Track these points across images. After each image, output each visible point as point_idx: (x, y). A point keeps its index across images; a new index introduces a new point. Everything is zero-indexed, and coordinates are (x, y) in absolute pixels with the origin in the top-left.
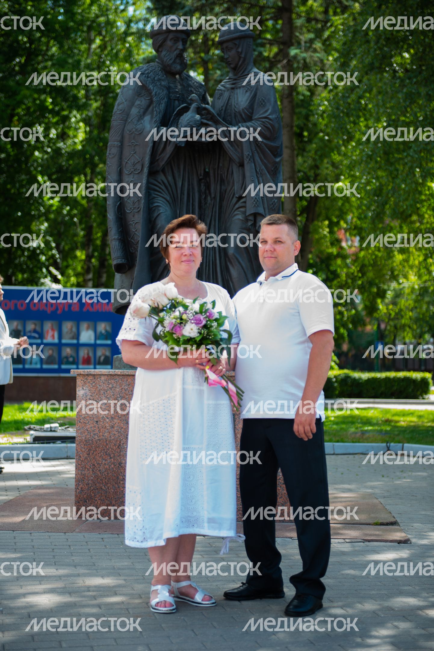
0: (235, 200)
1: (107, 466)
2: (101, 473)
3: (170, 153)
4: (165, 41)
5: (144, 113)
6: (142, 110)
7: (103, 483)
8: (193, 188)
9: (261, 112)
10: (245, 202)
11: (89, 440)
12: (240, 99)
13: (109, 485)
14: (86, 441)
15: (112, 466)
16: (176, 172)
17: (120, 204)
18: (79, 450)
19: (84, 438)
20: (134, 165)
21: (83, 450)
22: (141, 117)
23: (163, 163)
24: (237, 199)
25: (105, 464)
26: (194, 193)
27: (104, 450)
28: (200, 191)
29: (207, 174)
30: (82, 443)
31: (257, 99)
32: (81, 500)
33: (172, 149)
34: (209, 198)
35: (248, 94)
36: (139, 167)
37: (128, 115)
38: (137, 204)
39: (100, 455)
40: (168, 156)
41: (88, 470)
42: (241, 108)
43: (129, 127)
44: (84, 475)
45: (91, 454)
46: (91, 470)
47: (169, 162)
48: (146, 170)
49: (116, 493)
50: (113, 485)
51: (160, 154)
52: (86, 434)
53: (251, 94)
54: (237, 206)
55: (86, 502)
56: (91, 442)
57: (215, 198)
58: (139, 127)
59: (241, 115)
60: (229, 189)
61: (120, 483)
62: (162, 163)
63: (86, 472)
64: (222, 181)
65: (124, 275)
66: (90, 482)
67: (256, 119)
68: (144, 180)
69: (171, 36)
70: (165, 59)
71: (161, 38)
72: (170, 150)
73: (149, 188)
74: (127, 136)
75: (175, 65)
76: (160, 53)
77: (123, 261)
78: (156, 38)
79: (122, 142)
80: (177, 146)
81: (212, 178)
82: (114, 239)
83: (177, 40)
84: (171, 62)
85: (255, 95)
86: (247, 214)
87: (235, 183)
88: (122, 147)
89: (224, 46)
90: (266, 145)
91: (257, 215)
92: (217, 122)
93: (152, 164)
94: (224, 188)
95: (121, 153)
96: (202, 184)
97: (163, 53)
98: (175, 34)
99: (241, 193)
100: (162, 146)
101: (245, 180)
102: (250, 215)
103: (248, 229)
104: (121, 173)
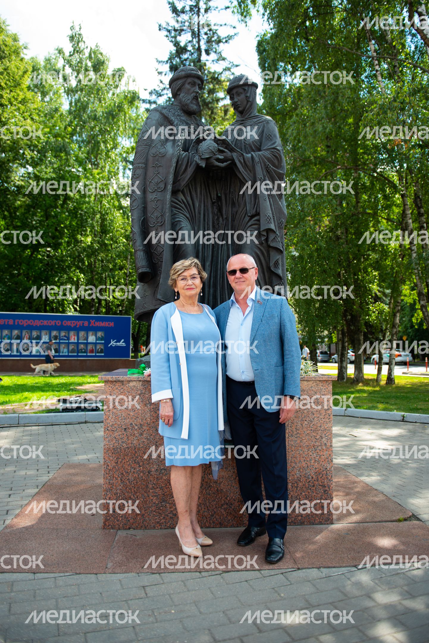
0: (247, 218)
1: (136, 475)
2: (129, 482)
3: (191, 173)
4: (183, 85)
5: (167, 141)
7: (132, 492)
8: (208, 210)
9: (269, 144)
10: (259, 220)
11: (117, 448)
13: (138, 494)
14: (114, 449)
15: (141, 474)
16: (194, 193)
17: (144, 218)
18: (107, 459)
19: (111, 446)
20: (157, 184)
21: (111, 458)
22: (164, 144)
23: (184, 183)
24: (249, 218)
25: (134, 472)
26: (208, 214)
27: (133, 458)
28: (213, 213)
29: (219, 198)
30: (109, 452)
31: (264, 134)
33: (193, 170)
34: (221, 219)
36: (162, 186)
37: (152, 141)
38: (160, 218)
39: (128, 463)
40: (189, 177)
41: (117, 479)
42: (251, 141)
43: (153, 151)
44: (113, 484)
45: (119, 463)
46: (119, 479)
47: (187, 185)
48: (170, 187)
49: (146, 502)
50: (142, 494)
51: (181, 175)
52: (114, 441)
53: (258, 130)
54: (250, 224)
56: (119, 450)
57: (227, 219)
58: (162, 151)
59: (251, 147)
60: (241, 210)
61: (149, 491)
62: (183, 183)
63: (114, 481)
64: (233, 204)
65: (146, 285)
66: (118, 491)
67: (264, 150)
68: (168, 196)
69: (189, 80)
70: (183, 100)
71: (180, 82)
72: (190, 171)
73: (172, 206)
74: (151, 159)
75: (192, 105)
76: (177, 97)
77: (148, 270)
78: (175, 83)
79: (146, 164)
80: (198, 167)
81: (224, 202)
82: (139, 250)
83: (193, 84)
84: (189, 102)
85: (263, 131)
86: (261, 230)
87: (247, 204)
88: (146, 169)
89: (234, 91)
90: (275, 171)
91: (269, 231)
92: (232, 150)
93: (174, 183)
94: (235, 210)
95: (146, 174)
96: (215, 207)
97: (182, 95)
98: (192, 79)
99: (254, 212)
100: (184, 167)
101: (257, 201)
102: (264, 230)
103: (261, 244)
104: (144, 191)
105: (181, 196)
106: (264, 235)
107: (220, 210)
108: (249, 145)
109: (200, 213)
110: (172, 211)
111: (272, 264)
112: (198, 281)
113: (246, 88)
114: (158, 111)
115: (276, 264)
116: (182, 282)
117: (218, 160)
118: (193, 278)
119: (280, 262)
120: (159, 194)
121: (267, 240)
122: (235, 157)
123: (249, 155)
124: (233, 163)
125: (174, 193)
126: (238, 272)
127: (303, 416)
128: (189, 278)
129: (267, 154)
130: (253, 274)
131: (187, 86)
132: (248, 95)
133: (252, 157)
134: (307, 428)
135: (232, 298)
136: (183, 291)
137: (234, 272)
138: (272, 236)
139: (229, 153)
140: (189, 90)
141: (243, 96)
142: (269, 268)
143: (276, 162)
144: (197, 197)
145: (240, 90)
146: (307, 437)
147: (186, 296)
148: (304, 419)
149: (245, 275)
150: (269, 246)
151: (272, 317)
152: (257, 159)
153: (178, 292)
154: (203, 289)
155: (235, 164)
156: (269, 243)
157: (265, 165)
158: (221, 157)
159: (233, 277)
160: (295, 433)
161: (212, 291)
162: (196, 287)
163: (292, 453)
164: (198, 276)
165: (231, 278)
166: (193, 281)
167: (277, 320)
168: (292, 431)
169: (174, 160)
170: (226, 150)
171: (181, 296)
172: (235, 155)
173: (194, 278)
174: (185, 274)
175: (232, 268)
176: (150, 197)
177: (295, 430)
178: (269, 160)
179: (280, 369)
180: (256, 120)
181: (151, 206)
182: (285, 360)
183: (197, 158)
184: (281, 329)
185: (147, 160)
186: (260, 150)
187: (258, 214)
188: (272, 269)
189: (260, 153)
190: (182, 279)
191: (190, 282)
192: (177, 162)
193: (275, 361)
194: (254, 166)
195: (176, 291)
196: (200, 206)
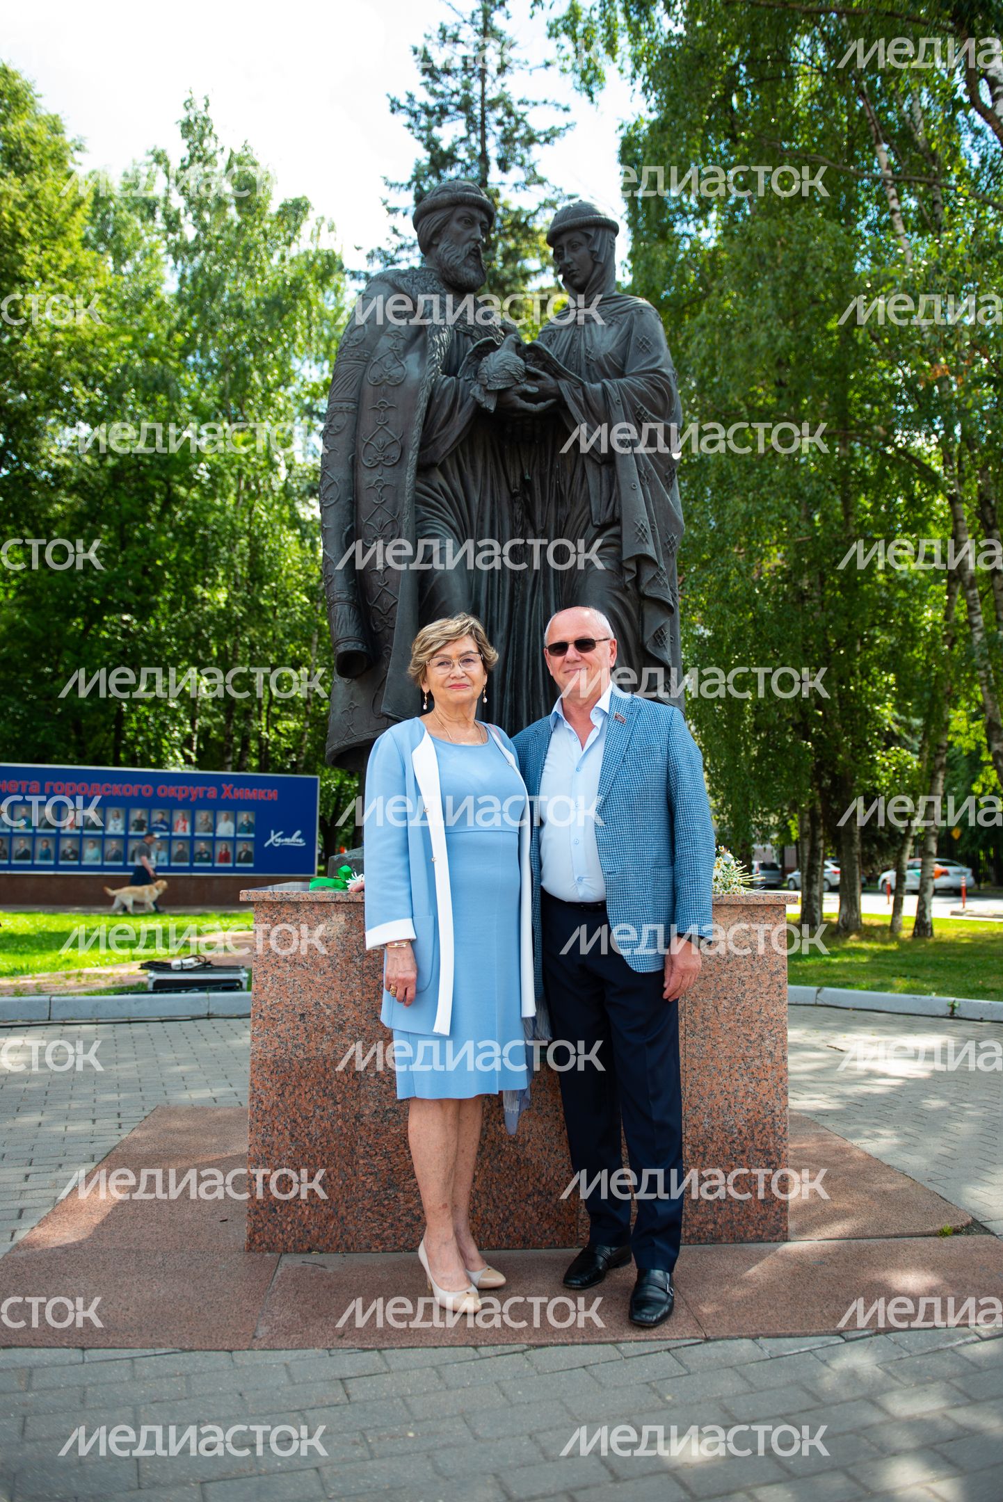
0: (592, 531)
1: (326, 1124)
2: (311, 1140)
3: (463, 425)
4: (446, 222)
5: (406, 350)
6: (402, 343)
7: (316, 1165)
9: (644, 362)
10: (618, 536)
11: (283, 1061)
12: (597, 339)
13: (331, 1169)
14: (275, 1062)
15: (340, 1122)
17: (352, 528)
18: (258, 1085)
19: (270, 1055)
20: (384, 448)
21: (269, 1084)
22: (399, 356)
23: (447, 446)
24: (596, 530)
25: (322, 1117)
26: (502, 522)
27: (320, 1083)
28: (513, 518)
29: (527, 485)
30: (265, 1069)
31: (633, 339)
32: (262, 1208)
33: (467, 418)
35: (614, 329)
36: (395, 452)
37: (373, 350)
38: (389, 528)
39: (309, 1096)
40: (457, 433)
41: (281, 1133)
42: (602, 353)
43: (374, 372)
44: (271, 1145)
45: (287, 1094)
46: (287, 1133)
47: (454, 454)
48: (412, 456)
49: (349, 1187)
50: (341, 1170)
51: (440, 429)
52: (276, 1044)
53: (620, 329)
55: (275, 1211)
56: (286, 1064)
58: (397, 372)
59: (602, 368)
60: (577, 512)
61: (357, 1163)
62: (444, 447)
63: (273, 1139)
64: (560, 498)
65: (355, 683)
66: (284, 1162)
67: (632, 374)
68: (409, 476)
69: (461, 212)
70: (446, 257)
71: (438, 217)
72: (461, 419)
73: (417, 501)
74: (369, 390)
75: (465, 270)
76: (432, 250)
77: (359, 647)
78: (427, 218)
79: (358, 401)
80: (479, 411)
81: (538, 493)
82: (339, 600)
83: (470, 222)
84: (459, 261)
85: (629, 333)
86: (625, 557)
87: (592, 499)
88: (357, 414)
89: (564, 240)
91: (642, 560)
92: (557, 374)
93: (422, 447)
94: (563, 512)
95: (356, 425)
96: (517, 506)
97: (442, 246)
98: (468, 209)
99: (607, 516)
100: (445, 411)
101: (615, 491)
102: (630, 559)
103: (625, 590)
104: (354, 466)
105: (438, 479)
106: (631, 571)
107: (529, 511)
108: (599, 363)
109: (481, 519)
110: (417, 512)
111: (648, 637)
112: (476, 669)
113: (592, 233)
114: (387, 281)
115: (659, 638)
116: (440, 670)
117: (525, 396)
118: (467, 661)
119: (667, 634)
120: (387, 471)
121: (637, 581)
122: (564, 390)
123: (598, 386)
124: (561, 403)
125: (423, 469)
126: (571, 647)
127: (719, 989)
128: (456, 661)
129: (639, 383)
130: (605, 654)
131: (455, 226)
132: (596, 248)
133: (604, 388)
134: (728, 1015)
135: (557, 708)
136: (442, 690)
137: (561, 648)
138: (648, 574)
139: (551, 380)
140: (459, 235)
141: (583, 251)
142: (641, 647)
143: (659, 402)
144: (475, 481)
145: (578, 237)
146: (728, 1038)
147: (449, 701)
148: (721, 995)
149: (586, 655)
150: (643, 597)
151: (648, 751)
152: (615, 395)
153: (430, 694)
154: (489, 687)
155: (565, 407)
156: (642, 587)
157: (634, 408)
158: (532, 389)
159: (559, 659)
160: (701, 1027)
161: (508, 699)
162: (474, 683)
163: (694, 1073)
164: (478, 657)
165: (554, 662)
166: (464, 669)
167: (659, 760)
168: (692, 1022)
169: (424, 394)
170: (543, 373)
171: (437, 704)
172: (564, 385)
173: (469, 660)
174: (448, 651)
175: (557, 639)
176: (367, 478)
177: (700, 1020)
178: (642, 396)
179: (665, 874)
180: (613, 306)
181: (368, 500)
182: (678, 852)
183: (476, 390)
184: (668, 781)
185: (360, 393)
186: (621, 374)
187: (616, 521)
188: (650, 649)
189: (622, 381)
190: (441, 664)
191: (459, 670)
192: (431, 400)
193: (655, 853)
194: (607, 412)
195: (426, 690)
196: (482, 502)
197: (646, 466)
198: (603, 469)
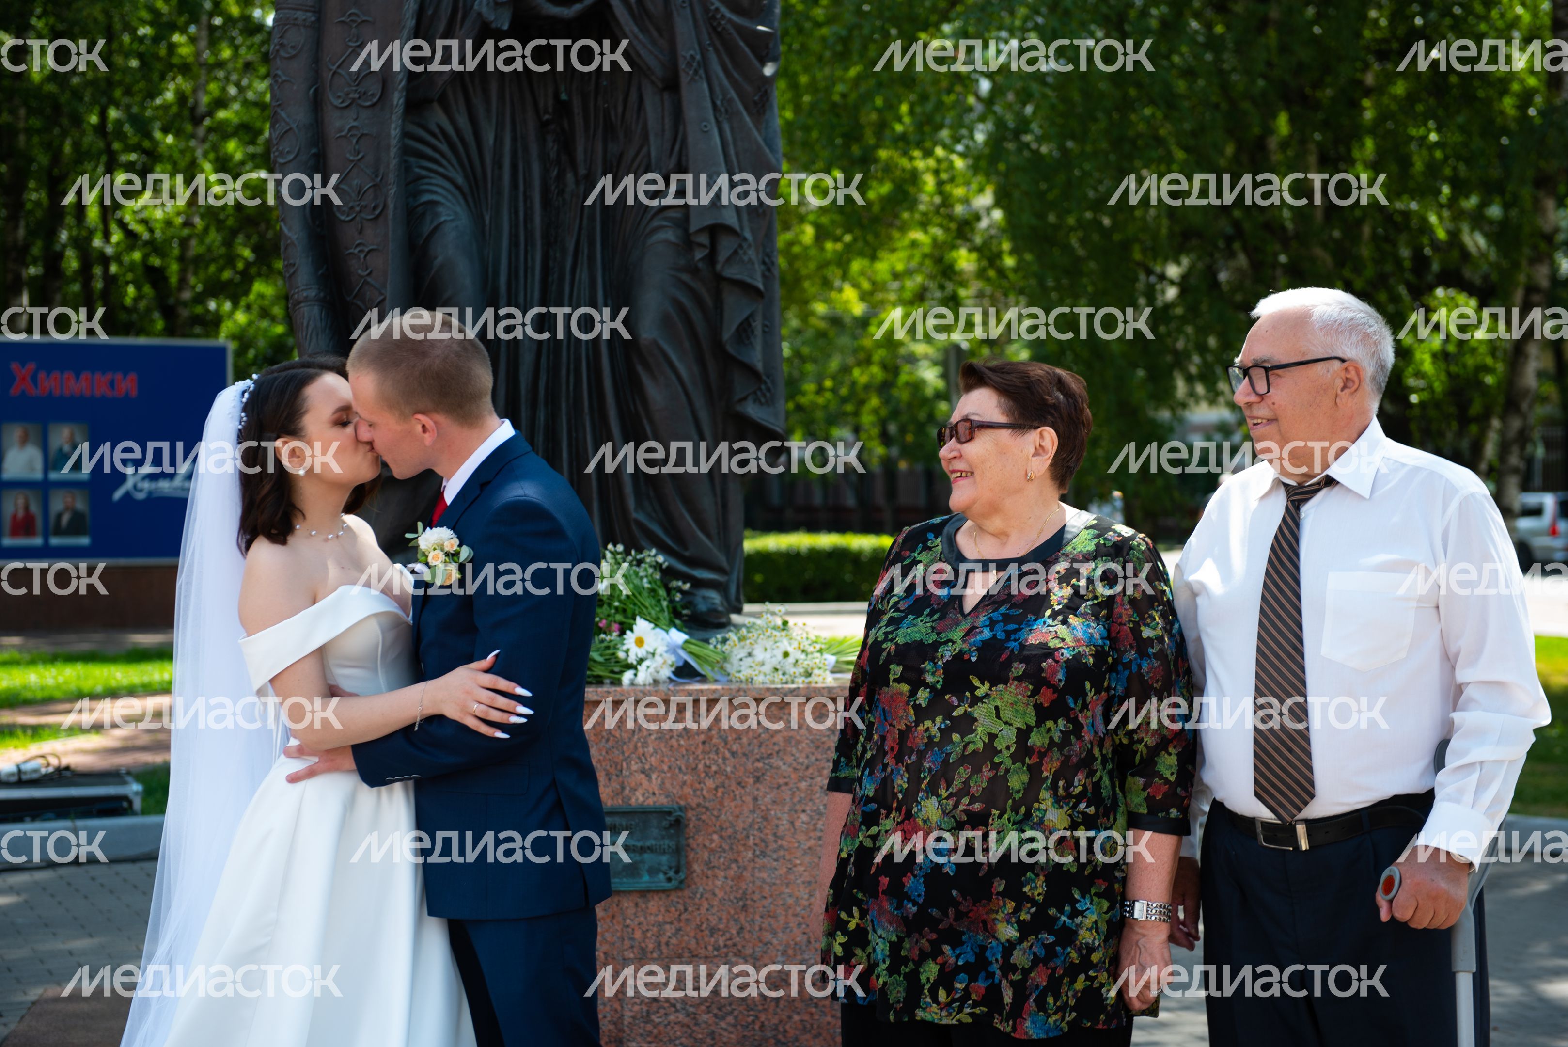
8: (526, 149)
16: (477, 102)
20: (359, 80)
23: (446, 77)
26: (528, 165)
28: (544, 158)
29: (563, 109)
36: (374, 87)
38: (369, 195)
48: (397, 99)
62: (442, 78)
64: (609, 130)
68: (396, 118)
73: (405, 151)
79: (319, 11)
80: (487, 28)
81: (579, 120)
82: (306, 299)
86: (693, 228)
87: (652, 138)
88: (318, 27)
90: (739, 29)
91: (718, 231)
93: (412, 79)
94: (613, 150)
95: (318, 44)
96: (550, 138)
100: (442, 27)
101: (681, 128)
102: (701, 230)
103: (694, 271)
104: (317, 104)
105: (438, 117)
106: (701, 245)
107: (567, 145)
109: (498, 164)
110: (407, 168)
111: (727, 334)
115: (744, 331)
119: (758, 325)
120: (364, 114)
121: (711, 258)
125: (416, 108)
127: (796, 799)
134: (807, 832)
138: (726, 248)
142: (718, 346)
144: (488, 111)
146: (807, 859)
148: (798, 807)
150: (719, 278)
156: (719, 267)
157: (706, 10)
160: (774, 846)
161: (541, 416)
163: (765, 902)
168: (763, 840)
169: (411, 7)
176: (337, 122)
177: (771, 838)
181: (339, 152)
183: (482, 4)
185: (321, 1)
188: (730, 349)
194: (668, 16)
196: (499, 139)
197: (725, 93)
198: (666, 96)
